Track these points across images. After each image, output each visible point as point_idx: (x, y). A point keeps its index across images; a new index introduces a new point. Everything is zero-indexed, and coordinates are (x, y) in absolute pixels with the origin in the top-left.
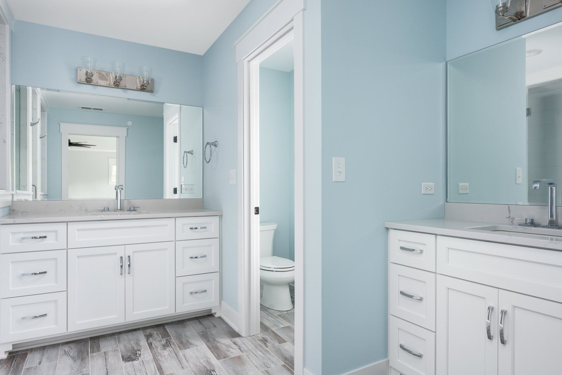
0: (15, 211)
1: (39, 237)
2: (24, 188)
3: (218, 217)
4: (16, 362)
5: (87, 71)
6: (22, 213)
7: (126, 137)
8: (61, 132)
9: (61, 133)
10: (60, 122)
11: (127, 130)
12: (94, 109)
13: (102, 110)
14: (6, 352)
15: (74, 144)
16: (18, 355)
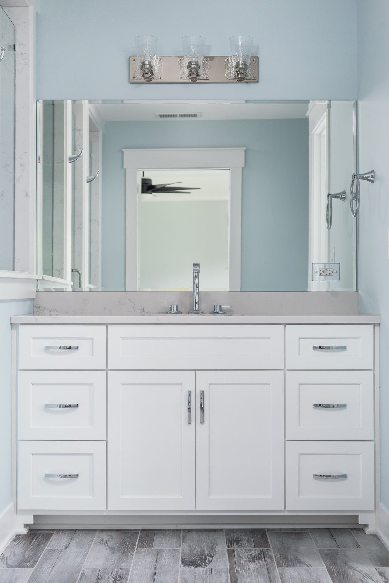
0: (40, 308)
2: (59, 274)
3: (373, 326)
4: (37, 540)
5: (142, 62)
6: (50, 312)
7: (243, 168)
8: (125, 167)
9: (125, 169)
10: (124, 148)
11: (245, 151)
12: (182, 116)
13: (195, 116)
14: (26, 525)
15: (158, 187)
16: (40, 533)
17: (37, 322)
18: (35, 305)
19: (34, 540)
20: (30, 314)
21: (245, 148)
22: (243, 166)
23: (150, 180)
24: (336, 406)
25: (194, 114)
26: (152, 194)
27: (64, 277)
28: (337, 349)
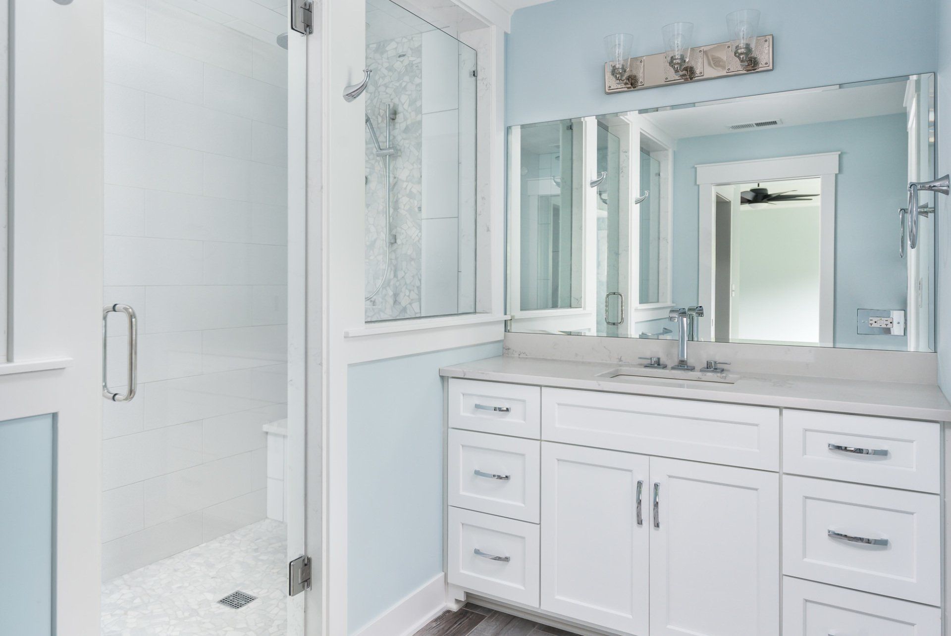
0: (509, 350)
1: (505, 409)
2: (578, 303)
3: (937, 426)
4: (459, 626)
5: (615, 66)
6: (519, 355)
7: (836, 175)
8: (697, 183)
9: (699, 185)
10: (696, 164)
11: (840, 156)
12: (758, 125)
13: (775, 123)
14: (457, 601)
15: (774, 196)
16: (473, 613)
17: (465, 377)
18: (504, 346)
19: (456, 626)
20: (489, 358)
21: (840, 153)
22: (836, 173)
23: (765, 190)
24: (873, 542)
25: (772, 120)
26: (767, 203)
27: (583, 306)
28: (874, 454)
